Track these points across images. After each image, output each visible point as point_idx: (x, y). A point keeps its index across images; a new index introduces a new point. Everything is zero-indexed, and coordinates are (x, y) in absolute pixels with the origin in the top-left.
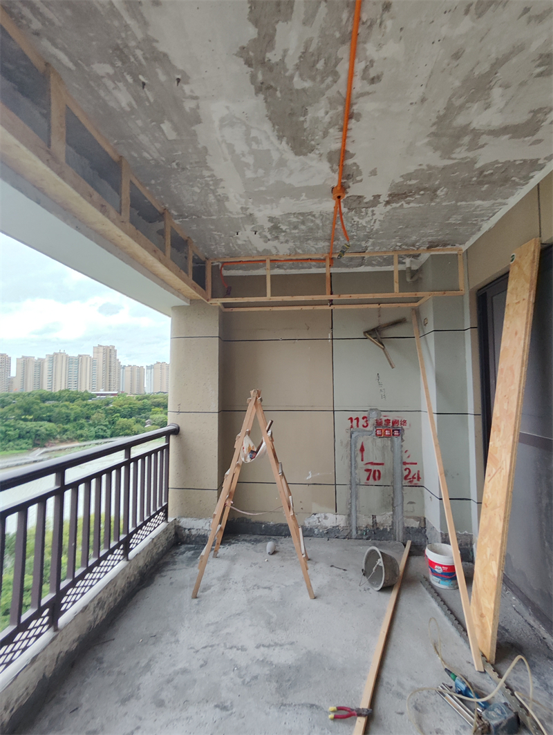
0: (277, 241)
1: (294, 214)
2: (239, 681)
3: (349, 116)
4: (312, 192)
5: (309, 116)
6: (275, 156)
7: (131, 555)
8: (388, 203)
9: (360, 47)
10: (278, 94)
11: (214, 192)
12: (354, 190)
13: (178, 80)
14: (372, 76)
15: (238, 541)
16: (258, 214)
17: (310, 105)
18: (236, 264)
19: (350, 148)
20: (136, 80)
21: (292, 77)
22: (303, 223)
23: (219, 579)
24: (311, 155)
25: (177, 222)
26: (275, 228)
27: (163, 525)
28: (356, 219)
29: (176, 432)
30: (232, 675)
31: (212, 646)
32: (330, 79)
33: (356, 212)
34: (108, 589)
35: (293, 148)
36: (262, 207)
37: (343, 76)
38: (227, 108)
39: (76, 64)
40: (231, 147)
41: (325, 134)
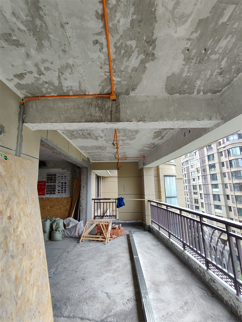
9: (107, 58)
13: (188, 50)
21: (136, 47)
32: (118, 45)
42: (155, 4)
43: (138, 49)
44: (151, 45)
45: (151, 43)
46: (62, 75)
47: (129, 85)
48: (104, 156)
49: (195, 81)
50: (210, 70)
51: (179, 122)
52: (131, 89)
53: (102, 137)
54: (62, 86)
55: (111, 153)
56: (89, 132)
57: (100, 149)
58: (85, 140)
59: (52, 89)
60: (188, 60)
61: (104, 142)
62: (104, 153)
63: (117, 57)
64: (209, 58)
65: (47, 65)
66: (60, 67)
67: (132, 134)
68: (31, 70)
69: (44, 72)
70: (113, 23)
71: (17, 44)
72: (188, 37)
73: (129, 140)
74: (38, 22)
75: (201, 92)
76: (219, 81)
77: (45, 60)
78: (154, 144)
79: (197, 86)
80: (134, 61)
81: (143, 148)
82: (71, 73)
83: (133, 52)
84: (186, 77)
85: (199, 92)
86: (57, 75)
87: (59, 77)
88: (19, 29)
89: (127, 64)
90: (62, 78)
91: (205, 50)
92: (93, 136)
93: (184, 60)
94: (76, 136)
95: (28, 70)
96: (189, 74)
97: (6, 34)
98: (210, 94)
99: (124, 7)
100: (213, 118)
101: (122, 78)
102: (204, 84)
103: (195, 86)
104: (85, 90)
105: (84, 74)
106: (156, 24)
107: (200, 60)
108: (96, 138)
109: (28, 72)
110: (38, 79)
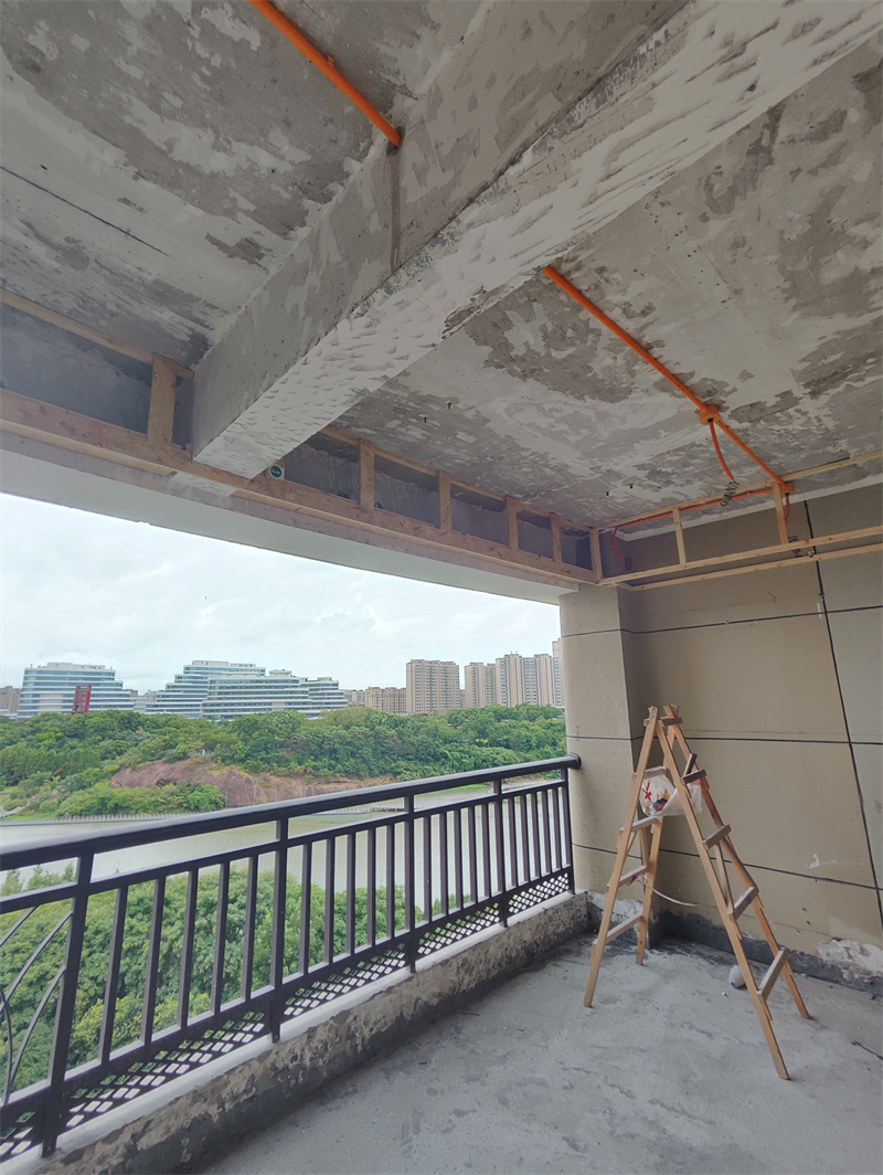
0: (672, 486)
1: (668, 452)
2: (608, 1128)
3: (645, 350)
4: (672, 424)
5: (596, 369)
6: (590, 413)
7: (511, 921)
8: (814, 394)
9: (600, 304)
10: (545, 370)
11: (547, 466)
12: (733, 402)
13: (449, 404)
14: (639, 311)
15: (689, 951)
16: (616, 468)
17: (589, 361)
18: (636, 524)
19: (677, 370)
20: (418, 419)
21: (549, 355)
22: (693, 457)
23: (633, 995)
24: (632, 395)
25: (527, 503)
26: (654, 473)
27: (565, 896)
28: (777, 427)
29: (576, 764)
30: (600, 1116)
31: (586, 1072)
32: (591, 337)
33: (765, 421)
34: (476, 953)
35: (604, 399)
36: (616, 460)
37: (605, 328)
38: (505, 401)
39: (375, 430)
40: (531, 425)
41: (632, 374)
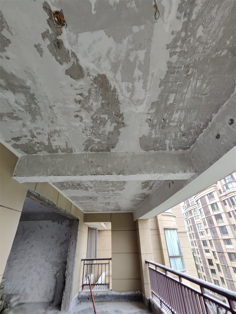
5: (100, 103)
10: (114, 113)
13: (150, 120)
14: (78, 117)
17: (100, 108)
21: (109, 118)
32: (94, 117)
42: (117, 95)
43: (110, 120)
44: (120, 117)
45: (119, 116)
46: (51, 137)
47: (109, 144)
48: (96, 206)
49: (164, 141)
50: (173, 133)
51: (156, 175)
52: (111, 147)
53: (92, 188)
54: (52, 145)
55: (103, 203)
56: (79, 183)
57: (91, 199)
58: (76, 191)
59: (42, 148)
60: (152, 126)
61: (94, 193)
62: (96, 203)
63: (95, 125)
64: (169, 125)
65: (38, 131)
66: (50, 132)
67: (121, 185)
68: (26, 134)
69: (37, 136)
70: (88, 105)
71: (17, 118)
72: (147, 112)
73: (118, 190)
74: (33, 106)
75: (173, 149)
76: (184, 140)
77: (38, 127)
78: (144, 194)
79: (167, 144)
80: (109, 127)
81: (134, 198)
82: (58, 136)
83: (107, 121)
84: (155, 138)
85: (171, 149)
86: (47, 138)
87: (49, 138)
88: (19, 110)
89: (104, 129)
90: (51, 140)
91: (164, 120)
92: (83, 187)
93: (149, 126)
94: (66, 186)
95: (23, 134)
96: (157, 136)
97: (9, 113)
98: (181, 150)
99: (95, 97)
100: (187, 171)
101: (102, 139)
102: (173, 142)
103: (166, 144)
104: (71, 148)
105: (69, 137)
106: (120, 105)
107: (162, 126)
108: (86, 189)
109: (23, 136)
110: (31, 141)
